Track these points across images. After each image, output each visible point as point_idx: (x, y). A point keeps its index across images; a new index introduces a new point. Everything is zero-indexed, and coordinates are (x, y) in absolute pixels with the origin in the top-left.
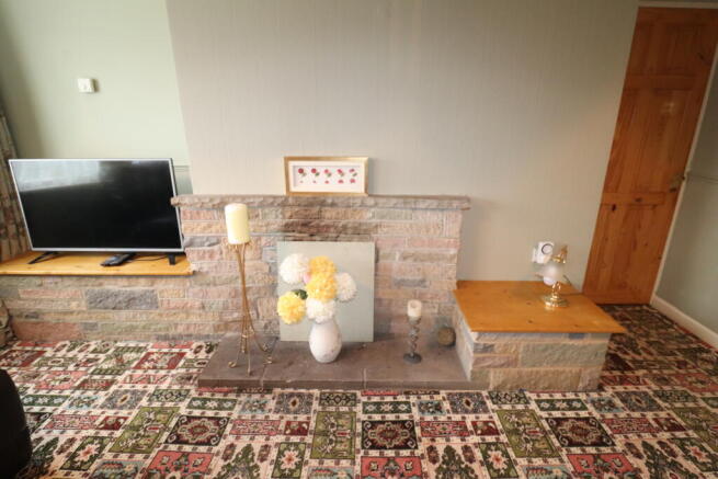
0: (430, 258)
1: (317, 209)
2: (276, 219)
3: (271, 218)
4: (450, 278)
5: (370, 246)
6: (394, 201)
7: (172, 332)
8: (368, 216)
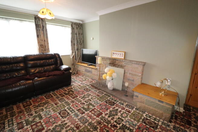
0: (135, 75)
1: (115, 61)
2: (109, 62)
3: (108, 62)
4: (139, 81)
5: (123, 70)
6: (128, 61)
7: (93, 78)
8: (123, 64)
